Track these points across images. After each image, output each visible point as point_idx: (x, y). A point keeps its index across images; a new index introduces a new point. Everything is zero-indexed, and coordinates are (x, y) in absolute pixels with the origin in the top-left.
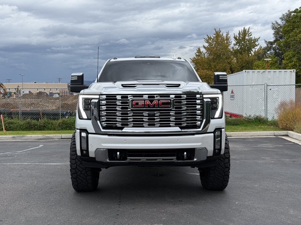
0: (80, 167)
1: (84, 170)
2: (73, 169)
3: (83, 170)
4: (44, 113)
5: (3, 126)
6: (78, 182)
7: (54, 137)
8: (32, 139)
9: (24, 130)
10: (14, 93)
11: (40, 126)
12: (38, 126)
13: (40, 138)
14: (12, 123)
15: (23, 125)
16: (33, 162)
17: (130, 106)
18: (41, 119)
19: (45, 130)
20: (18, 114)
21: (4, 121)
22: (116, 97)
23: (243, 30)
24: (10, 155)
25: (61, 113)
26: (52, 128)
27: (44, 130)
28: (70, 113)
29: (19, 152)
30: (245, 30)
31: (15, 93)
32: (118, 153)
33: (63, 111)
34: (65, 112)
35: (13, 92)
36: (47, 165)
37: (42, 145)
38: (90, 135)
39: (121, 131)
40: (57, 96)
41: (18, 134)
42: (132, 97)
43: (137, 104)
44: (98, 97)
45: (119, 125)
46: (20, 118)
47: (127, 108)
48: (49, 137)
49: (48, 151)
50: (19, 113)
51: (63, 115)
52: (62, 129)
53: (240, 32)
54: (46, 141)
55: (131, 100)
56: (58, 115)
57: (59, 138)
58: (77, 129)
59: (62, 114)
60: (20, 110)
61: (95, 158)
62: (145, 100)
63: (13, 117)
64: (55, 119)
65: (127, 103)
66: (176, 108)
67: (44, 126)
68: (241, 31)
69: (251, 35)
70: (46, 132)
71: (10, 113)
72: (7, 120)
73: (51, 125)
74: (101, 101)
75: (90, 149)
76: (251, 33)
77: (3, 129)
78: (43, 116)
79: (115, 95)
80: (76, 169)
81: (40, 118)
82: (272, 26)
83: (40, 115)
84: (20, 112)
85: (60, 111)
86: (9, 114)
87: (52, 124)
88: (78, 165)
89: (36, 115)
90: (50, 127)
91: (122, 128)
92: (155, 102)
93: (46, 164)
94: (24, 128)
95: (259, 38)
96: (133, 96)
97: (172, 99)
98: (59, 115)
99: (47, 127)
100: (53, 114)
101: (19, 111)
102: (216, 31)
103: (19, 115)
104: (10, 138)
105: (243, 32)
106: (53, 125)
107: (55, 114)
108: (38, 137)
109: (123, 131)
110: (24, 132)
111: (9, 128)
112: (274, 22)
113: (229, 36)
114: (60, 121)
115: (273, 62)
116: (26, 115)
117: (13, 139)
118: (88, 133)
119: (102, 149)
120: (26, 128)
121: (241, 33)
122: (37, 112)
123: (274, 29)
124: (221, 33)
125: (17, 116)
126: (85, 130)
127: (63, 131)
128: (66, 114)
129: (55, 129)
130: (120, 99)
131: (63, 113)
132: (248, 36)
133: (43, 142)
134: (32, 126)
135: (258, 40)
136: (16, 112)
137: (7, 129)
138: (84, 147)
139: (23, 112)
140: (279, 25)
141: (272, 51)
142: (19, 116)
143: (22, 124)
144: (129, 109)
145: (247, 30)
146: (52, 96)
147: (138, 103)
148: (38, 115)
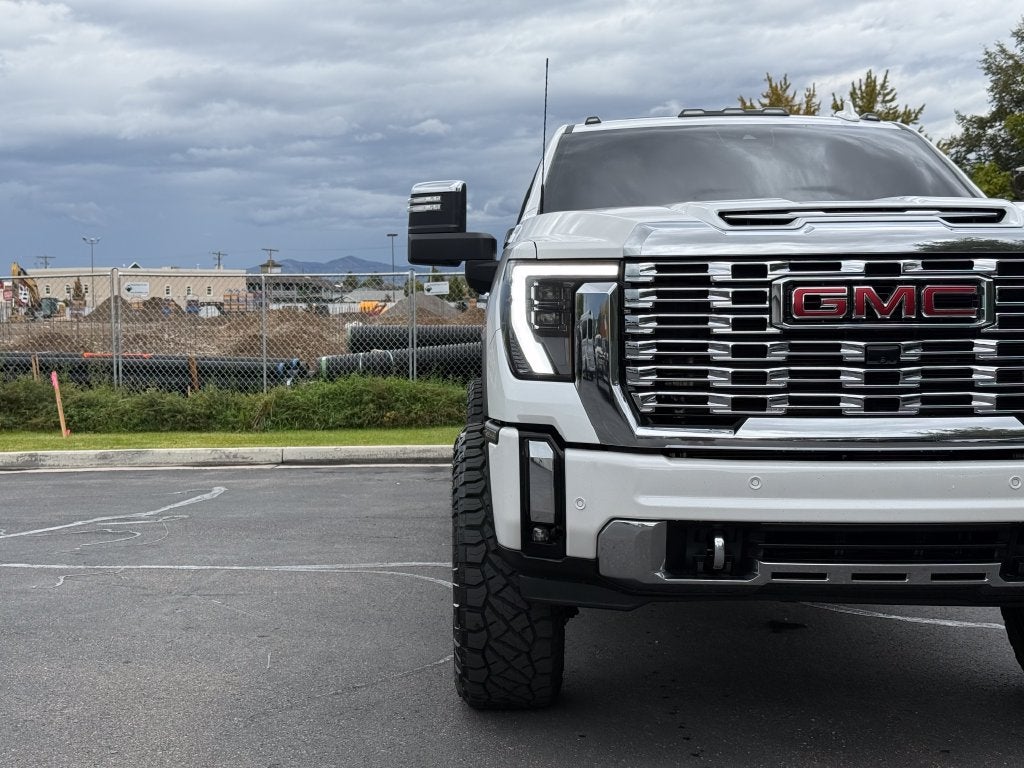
0: (503, 600)
1: (520, 613)
2: (472, 609)
3: (516, 616)
4: (203, 368)
5: (61, 413)
6: (489, 669)
7: (253, 456)
8: (171, 464)
9: (134, 429)
10: (64, 301)
11: (193, 415)
12: (188, 415)
13: (201, 459)
14: (90, 405)
15: (133, 411)
16: (215, 557)
17: (777, 315)
18: (193, 388)
19: (214, 430)
20: (109, 369)
21: (64, 398)
22: (705, 268)
23: (864, 81)
24: (111, 527)
25: (268, 368)
26: (237, 422)
27: (207, 428)
28: (301, 368)
29: (143, 515)
30: (870, 83)
31: (67, 303)
32: (719, 542)
33: (276, 361)
34: (282, 364)
35: (62, 299)
36: (280, 575)
37: (223, 489)
38: (570, 455)
39: (731, 436)
40: (214, 312)
41: (119, 444)
42: (786, 271)
43: (813, 302)
44: (612, 270)
45: (719, 406)
46: (118, 385)
47: (762, 324)
48: (235, 456)
49: (258, 514)
50: (115, 367)
51: (276, 376)
52: (277, 426)
53: (854, 89)
54: (226, 470)
55: (781, 282)
56: (256, 376)
57: (273, 460)
58: (503, 424)
59: (272, 373)
60: (118, 357)
61: (594, 563)
62: (849, 284)
63: (94, 381)
64: (247, 388)
65: (761, 297)
66: (1004, 323)
67: (209, 417)
68: (857, 86)
69: (892, 100)
70: (220, 436)
71: (80, 367)
72: (72, 393)
73: (233, 412)
74: (629, 293)
75: (573, 521)
76: (892, 90)
77: (57, 426)
78: (200, 380)
79: (701, 262)
80: (488, 610)
81: (190, 384)
82: (985, 61)
83: (190, 376)
84: (118, 365)
85: (265, 360)
86: (78, 372)
87: (239, 409)
88: (493, 591)
89: (175, 375)
90: (232, 419)
91: (734, 423)
92: (902, 291)
93: (275, 568)
94: (135, 421)
95: (921, 109)
96: (793, 267)
97: (988, 280)
98: (262, 376)
99: (221, 417)
100: (239, 372)
101: (115, 359)
102: (771, 85)
103: (112, 374)
104: (92, 460)
105: (863, 88)
106: (242, 413)
107: (246, 372)
108: (197, 455)
109: (742, 433)
110: (138, 437)
111: (82, 420)
112: (994, 49)
113: (815, 100)
114: (267, 396)
115: (992, 187)
116: (138, 375)
117: (102, 462)
118: (560, 444)
119: (636, 523)
120: (143, 421)
121: (858, 92)
122: (181, 363)
123: (994, 74)
124: (790, 93)
125: (107, 378)
126: (547, 432)
127: (279, 435)
128: (285, 372)
129: (248, 428)
130: (730, 278)
131: (276, 368)
132: (884, 102)
133: (221, 476)
134: (166, 416)
135: (916, 118)
136: (103, 362)
137: (74, 428)
138: (543, 509)
139: (129, 363)
140: (1011, 57)
141: (985, 149)
142: (115, 376)
143: (128, 406)
144: (772, 326)
145: (879, 81)
146: (197, 312)
147: (819, 297)
148: (184, 376)
